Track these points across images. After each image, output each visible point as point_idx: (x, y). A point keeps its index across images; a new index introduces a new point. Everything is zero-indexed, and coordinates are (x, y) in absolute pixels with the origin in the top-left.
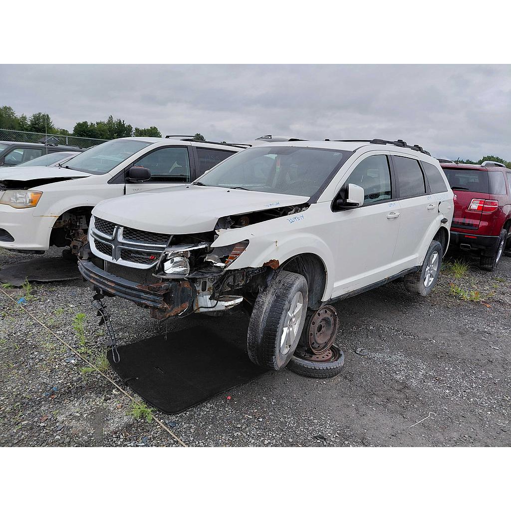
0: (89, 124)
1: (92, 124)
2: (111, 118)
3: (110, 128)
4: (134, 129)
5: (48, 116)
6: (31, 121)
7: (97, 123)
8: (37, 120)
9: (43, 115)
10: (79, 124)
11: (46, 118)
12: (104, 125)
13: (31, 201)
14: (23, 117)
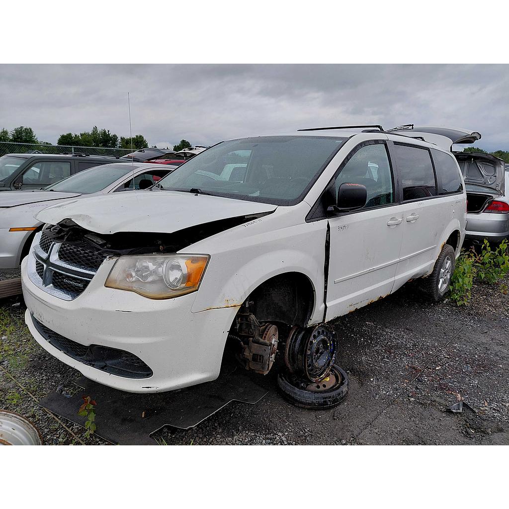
0: (73, 135)
1: (76, 135)
2: (95, 128)
3: (95, 138)
4: (119, 138)
5: (31, 130)
6: (13, 135)
7: (81, 135)
8: (20, 134)
9: (25, 129)
10: (63, 137)
11: (29, 132)
12: (89, 135)
13: (187, 278)
14: (4, 132)
